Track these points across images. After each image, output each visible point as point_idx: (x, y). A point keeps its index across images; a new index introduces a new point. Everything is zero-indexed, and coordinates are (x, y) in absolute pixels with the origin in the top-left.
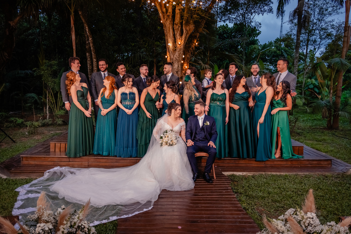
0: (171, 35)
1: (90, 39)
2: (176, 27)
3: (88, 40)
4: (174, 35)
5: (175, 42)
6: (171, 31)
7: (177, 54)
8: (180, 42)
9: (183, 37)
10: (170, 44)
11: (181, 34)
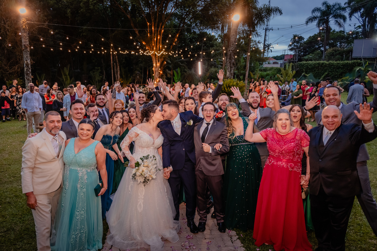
0: (155, 61)
1: (117, 57)
2: (157, 59)
3: (116, 57)
4: (156, 61)
5: (156, 64)
6: (155, 60)
7: (157, 68)
8: (158, 65)
9: (159, 62)
10: (154, 65)
11: (159, 61)
